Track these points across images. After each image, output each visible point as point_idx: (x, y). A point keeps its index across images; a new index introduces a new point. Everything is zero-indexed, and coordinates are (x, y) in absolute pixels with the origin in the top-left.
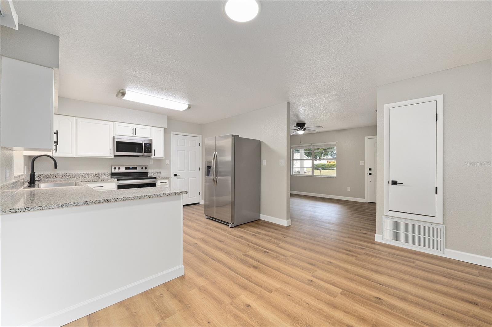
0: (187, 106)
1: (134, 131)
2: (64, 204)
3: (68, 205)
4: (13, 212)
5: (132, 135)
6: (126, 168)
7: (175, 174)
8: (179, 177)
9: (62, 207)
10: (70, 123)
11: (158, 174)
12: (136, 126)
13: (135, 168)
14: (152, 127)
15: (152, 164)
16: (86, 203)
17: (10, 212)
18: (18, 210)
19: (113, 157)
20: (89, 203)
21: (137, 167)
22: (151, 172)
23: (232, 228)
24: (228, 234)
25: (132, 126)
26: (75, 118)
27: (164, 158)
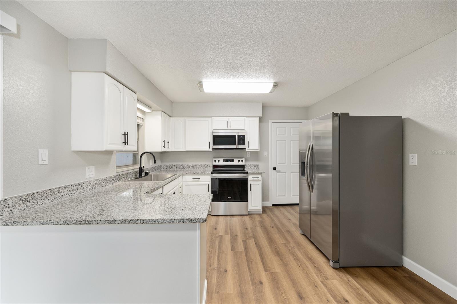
0: (271, 85)
1: (229, 124)
2: (46, 222)
3: (49, 223)
4: (4, 225)
5: (227, 128)
6: (225, 161)
7: (274, 168)
8: (279, 171)
9: (43, 224)
10: (181, 122)
11: (255, 167)
12: (231, 119)
13: (233, 161)
14: (247, 118)
15: (249, 156)
16: (66, 223)
17: (3, 224)
18: (8, 224)
19: (212, 150)
20: (69, 223)
21: (234, 160)
22: (248, 165)
23: (334, 268)
24: (321, 281)
25: (227, 119)
26: (184, 118)
27: (259, 150)
